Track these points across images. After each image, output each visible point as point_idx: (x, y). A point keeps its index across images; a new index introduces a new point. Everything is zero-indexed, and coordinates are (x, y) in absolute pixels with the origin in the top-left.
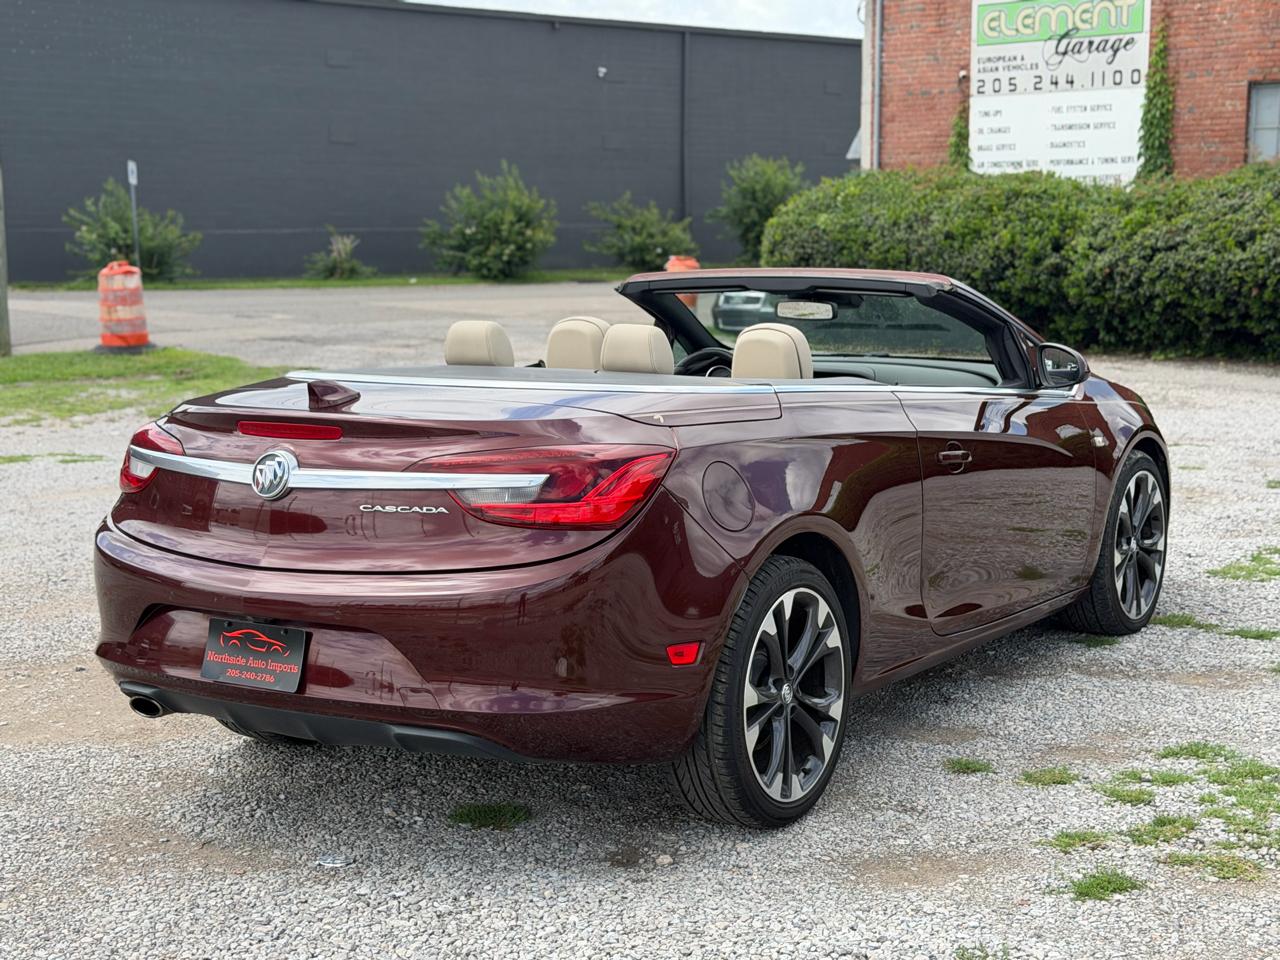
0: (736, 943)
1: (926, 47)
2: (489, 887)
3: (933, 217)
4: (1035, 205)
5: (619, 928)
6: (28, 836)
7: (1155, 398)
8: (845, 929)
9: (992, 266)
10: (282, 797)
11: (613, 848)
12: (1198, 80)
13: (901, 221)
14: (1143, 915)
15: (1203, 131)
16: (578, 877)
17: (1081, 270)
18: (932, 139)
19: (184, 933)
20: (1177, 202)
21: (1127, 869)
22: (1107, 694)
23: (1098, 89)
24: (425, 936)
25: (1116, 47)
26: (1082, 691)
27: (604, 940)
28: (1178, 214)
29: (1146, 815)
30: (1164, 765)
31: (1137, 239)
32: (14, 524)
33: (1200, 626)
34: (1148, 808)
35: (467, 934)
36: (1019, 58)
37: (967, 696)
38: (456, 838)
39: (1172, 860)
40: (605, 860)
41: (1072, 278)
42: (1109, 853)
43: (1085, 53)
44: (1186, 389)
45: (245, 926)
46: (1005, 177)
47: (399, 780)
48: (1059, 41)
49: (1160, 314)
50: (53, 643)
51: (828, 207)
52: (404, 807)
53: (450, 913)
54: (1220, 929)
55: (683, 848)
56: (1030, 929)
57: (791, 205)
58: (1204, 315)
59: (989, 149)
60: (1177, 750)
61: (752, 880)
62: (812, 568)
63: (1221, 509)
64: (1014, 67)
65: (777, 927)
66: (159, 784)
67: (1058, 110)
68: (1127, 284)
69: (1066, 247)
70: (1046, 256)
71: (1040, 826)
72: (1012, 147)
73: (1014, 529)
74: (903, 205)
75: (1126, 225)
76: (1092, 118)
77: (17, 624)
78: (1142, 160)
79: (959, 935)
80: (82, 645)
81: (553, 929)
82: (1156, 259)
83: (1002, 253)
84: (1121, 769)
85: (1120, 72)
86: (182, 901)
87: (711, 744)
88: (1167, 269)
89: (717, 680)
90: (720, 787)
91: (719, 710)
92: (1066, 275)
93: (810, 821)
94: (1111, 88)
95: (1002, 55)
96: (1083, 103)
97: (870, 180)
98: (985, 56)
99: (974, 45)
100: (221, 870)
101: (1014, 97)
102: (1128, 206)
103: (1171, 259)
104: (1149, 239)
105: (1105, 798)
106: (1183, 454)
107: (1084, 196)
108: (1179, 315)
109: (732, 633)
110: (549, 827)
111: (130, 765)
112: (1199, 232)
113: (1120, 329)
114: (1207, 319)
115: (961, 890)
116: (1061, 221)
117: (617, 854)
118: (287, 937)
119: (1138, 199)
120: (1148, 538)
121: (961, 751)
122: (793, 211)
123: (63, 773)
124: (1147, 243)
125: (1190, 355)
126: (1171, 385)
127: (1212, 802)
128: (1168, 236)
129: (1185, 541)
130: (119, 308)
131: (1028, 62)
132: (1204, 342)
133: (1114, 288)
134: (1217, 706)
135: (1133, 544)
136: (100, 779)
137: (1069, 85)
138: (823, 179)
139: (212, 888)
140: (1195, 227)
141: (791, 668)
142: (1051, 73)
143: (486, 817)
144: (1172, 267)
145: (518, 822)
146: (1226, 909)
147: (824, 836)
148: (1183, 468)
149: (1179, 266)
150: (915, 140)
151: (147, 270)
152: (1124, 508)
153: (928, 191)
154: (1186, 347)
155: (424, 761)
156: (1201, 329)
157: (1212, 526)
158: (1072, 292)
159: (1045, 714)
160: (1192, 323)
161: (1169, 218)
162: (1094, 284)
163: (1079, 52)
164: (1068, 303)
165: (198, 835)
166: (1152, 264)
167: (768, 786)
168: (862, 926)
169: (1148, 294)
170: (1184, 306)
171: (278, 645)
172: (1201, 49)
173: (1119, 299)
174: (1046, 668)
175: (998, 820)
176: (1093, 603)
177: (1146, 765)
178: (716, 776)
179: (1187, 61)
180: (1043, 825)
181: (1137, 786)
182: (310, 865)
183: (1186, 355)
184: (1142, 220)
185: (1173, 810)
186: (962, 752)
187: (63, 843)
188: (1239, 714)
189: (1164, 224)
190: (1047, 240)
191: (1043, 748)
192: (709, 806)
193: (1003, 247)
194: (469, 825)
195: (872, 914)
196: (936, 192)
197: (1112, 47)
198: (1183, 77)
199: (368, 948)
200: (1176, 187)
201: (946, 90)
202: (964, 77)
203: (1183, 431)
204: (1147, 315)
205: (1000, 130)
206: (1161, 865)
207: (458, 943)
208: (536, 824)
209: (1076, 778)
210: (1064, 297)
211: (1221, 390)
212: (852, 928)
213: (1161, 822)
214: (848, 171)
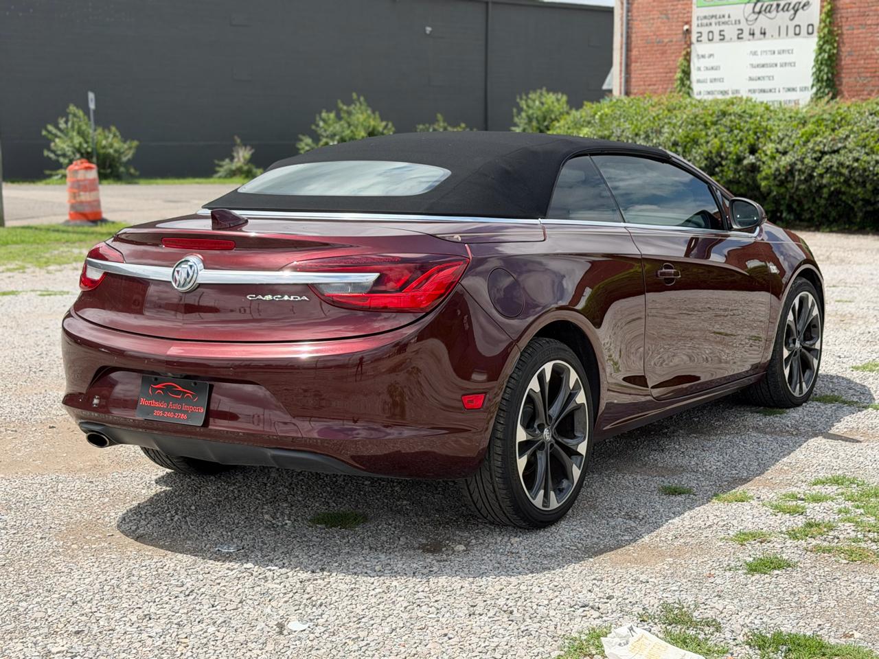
0: (508, 599)
1: (660, 9)
2: (337, 564)
3: (664, 130)
4: (737, 121)
5: (427, 589)
6: (15, 531)
7: (821, 258)
8: (585, 591)
9: (706, 165)
10: (193, 508)
11: (424, 541)
12: (855, 32)
13: (641, 133)
14: (794, 584)
15: (858, 68)
16: (399, 558)
17: (770, 167)
18: (664, 75)
19: (124, 592)
20: (839, 118)
21: (784, 555)
22: (776, 445)
23: (783, 38)
24: (291, 594)
25: (796, 8)
26: (759, 443)
27: (416, 597)
28: (840, 127)
29: (800, 521)
30: (814, 489)
31: (810, 145)
32: (6, 335)
33: (844, 402)
34: (801, 517)
35: (320, 593)
36: (726, 16)
37: (677, 447)
38: (315, 534)
39: (818, 549)
40: (419, 548)
41: (764, 174)
42: (772, 546)
43: (774, 13)
44: (844, 252)
45: (166, 588)
46: (716, 102)
47: (275, 498)
48: (756, 4)
49: (827, 200)
50: (33, 411)
51: (589, 123)
52: (278, 515)
53: (309, 580)
54: (848, 592)
55: (474, 541)
56: (714, 592)
57: (562, 122)
58: (858, 200)
59: (704, 81)
60: (824, 479)
61: (521, 561)
62: (565, 347)
63: (864, 327)
64: (723, 23)
65: (536, 589)
66: (107, 500)
67: (755, 53)
68: (803, 178)
69: (759, 151)
70: (744, 158)
71: (724, 528)
72: (721, 80)
73: (714, 332)
74: (643, 121)
75: (803, 135)
76: (779, 59)
77: (7, 398)
78: (815, 90)
79: (664, 595)
80: (54, 412)
81: (381, 590)
82: (823, 160)
83: (714, 155)
84: (784, 493)
85: (799, 26)
86: (122, 572)
87: (492, 467)
88: (831, 166)
89: (497, 422)
90: (500, 498)
91: (499, 443)
92: (759, 172)
93: (563, 524)
94: (792, 38)
95: (714, 14)
96: (773, 49)
97: (619, 104)
98: (702, 15)
99: (694, 7)
100: (150, 554)
101: (723, 44)
102: (804, 123)
103: (834, 160)
104: (818, 145)
105: (771, 511)
106: (839, 292)
107: (772, 114)
108: (840, 199)
109: (508, 389)
110: (380, 527)
111: (86, 488)
112: (855, 140)
113: (798, 210)
114: (860, 203)
115: (667, 568)
116: (755, 133)
117: (427, 545)
118: (195, 595)
119: (811, 117)
120: (809, 340)
121: (672, 481)
122: (564, 126)
123: (40, 492)
124: (817, 148)
125: (848, 229)
126: (833, 249)
127: (846, 513)
128: (832, 143)
129: (838, 348)
130: (82, 193)
131: (733, 19)
132: (858, 220)
133: (794, 181)
134: (854, 453)
135: (798, 345)
136: (66, 496)
137: (762, 36)
138: (585, 103)
139: (143, 564)
140: (852, 136)
141: (550, 417)
142: (749, 27)
143: (335, 521)
144: (835, 165)
145: (358, 524)
146: (853, 580)
147: (573, 534)
148: (839, 301)
149: (841, 164)
150: (652, 75)
151: (102, 171)
152: (790, 317)
153: (661, 111)
154: (845, 223)
155: (293, 486)
156: (856, 209)
157: (857, 339)
158: (763, 184)
159: (732, 458)
160: (850, 205)
161: (833, 130)
162: (779, 178)
163: (769, 11)
164: (761, 192)
165: (133, 532)
166: (821, 162)
167: (534, 499)
168: (596, 589)
169: (818, 185)
170: (844, 193)
171: (189, 394)
172: (857, 9)
173: (797, 189)
174: (734, 429)
175: (696, 524)
176: (768, 384)
177: (802, 490)
178: (497, 489)
179: (847, 18)
180: (727, 527)
181: (795, 503)
182: (212, 550)
183: (845, 229)
184: (814, 131)
185: (818, 518)
186: (674, 482)
187: (39, 536)
188: (869, 458)
189: (830, 135)
190: (746, 146)
191: (730, 479)
192: (491, 512)
193: (714, 151)
194: (323, 526)
195: (604, 582)
196: (666, 112)
197: (793, 8)
198: (845, 30)
199: (251, 602)
200: (839, 108)
201: (674, 40)
202: (687, 30)
203: (840, 278)
204: (817, 199)
205: (712, 68)
206: (809, 553)
207: (314, 598)
208: (371, 526)
209: (751, 498)
210: (758, 187)
211: (869, 251)
212: (590, 591)
213: (810, 525)
214: (603, 97)
